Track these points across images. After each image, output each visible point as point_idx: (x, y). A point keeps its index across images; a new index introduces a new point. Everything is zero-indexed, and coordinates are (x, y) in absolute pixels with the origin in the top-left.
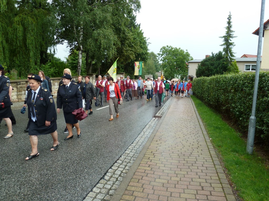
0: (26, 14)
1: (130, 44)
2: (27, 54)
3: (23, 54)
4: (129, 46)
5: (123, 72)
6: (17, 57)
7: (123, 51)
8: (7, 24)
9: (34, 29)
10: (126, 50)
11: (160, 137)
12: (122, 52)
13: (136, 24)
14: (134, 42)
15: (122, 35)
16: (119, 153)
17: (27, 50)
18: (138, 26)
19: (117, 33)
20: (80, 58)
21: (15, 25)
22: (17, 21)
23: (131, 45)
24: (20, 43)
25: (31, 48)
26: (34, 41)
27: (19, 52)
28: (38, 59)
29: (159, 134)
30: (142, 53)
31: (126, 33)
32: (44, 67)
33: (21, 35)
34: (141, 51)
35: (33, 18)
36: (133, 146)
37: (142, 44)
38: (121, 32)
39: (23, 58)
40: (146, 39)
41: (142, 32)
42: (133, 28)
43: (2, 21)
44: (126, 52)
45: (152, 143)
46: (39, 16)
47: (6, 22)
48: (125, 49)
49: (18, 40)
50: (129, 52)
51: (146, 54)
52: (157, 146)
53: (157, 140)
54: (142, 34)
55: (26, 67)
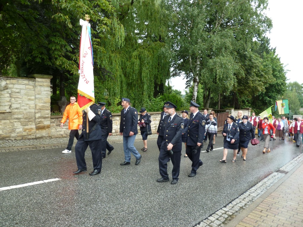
0: (143, 48)
1: (258, 72)
2: (142, 88)
3: (138, 87)
4: (257, 76)
5: (249, 107)
6: (133, 90)
7: (249, 81)
8: (127, 59)
9: (150, 62)
10: (253, 80)
11: (270, 206)
12: (248, 83)
13: (270, 48)
14: (264, 70)
15: (247, 63)
16: (199, 218)
17: (142, 83)
18: (273, 50)
19: (242, 61)
20: (195, 90)
21: (133, 59)
22: (134, 56)
23: (260, 74)
24: (136, 77)
25: (145, 81)
26: (148, 74)
27: (135, 86)
28: (152, 92)
29: (270, 200)
30: (277, 83)
31: (253, 60)
32: (155, 101)
33: (137, 68)
34: (274, 81)
35: (149, 51)
36: (224, 211)
37: (277, 72)
38: (246, 60)
39: (138, 91)
40: (283, 66)
41: (278, 57)
42: (265, 54)
43: (123, 57)
44: (253, 83)
45: (251, 214)
46: (155, 49)
47: (126, 57)
48: (251, 79)
49: (135, 73)
50: (257, 82)
51: (282, 84)
52: (259, 219)
53: (262, 209)
54: (279, 59)
55: (140, 100)
